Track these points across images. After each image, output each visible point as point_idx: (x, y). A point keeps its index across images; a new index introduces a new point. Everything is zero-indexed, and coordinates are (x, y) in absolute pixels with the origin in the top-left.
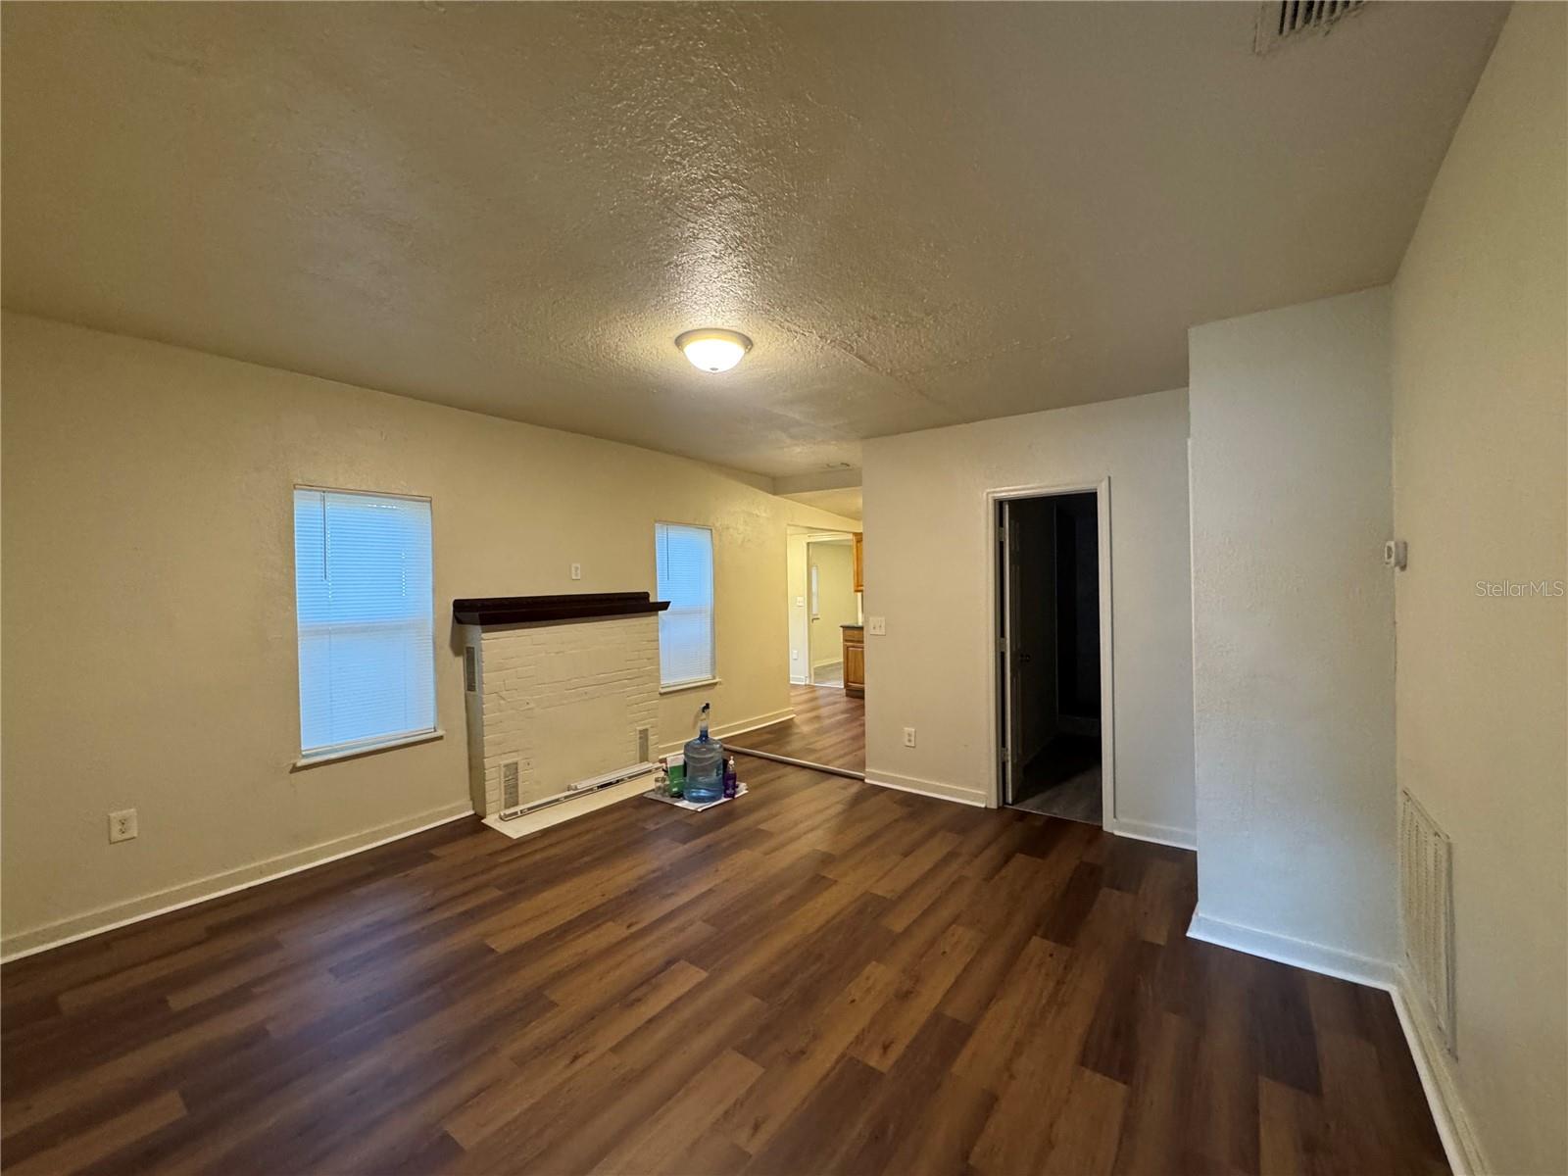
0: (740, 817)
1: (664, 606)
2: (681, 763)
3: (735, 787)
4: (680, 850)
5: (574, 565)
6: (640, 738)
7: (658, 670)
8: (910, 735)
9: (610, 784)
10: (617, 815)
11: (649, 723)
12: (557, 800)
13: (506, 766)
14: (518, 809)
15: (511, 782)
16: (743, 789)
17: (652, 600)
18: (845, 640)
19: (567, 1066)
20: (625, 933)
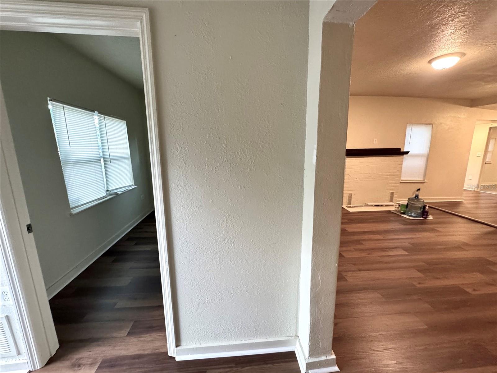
0: (428, 224)
1: (407, 153)
2: (406, 204)
3: (427, 216)
4: (402, 227)
5: (375, 139)
6: (391, 195)
7: (401, 174)
9: (379, 206)
10: (380, 214)
11: (394, 191)
12: (362, 206)
13: (349, 194)
14: (351, 205)
15: (350, 198)
16: (430, 217)
17: (402, 151)
19: (367, 254)
20: (382, 238)
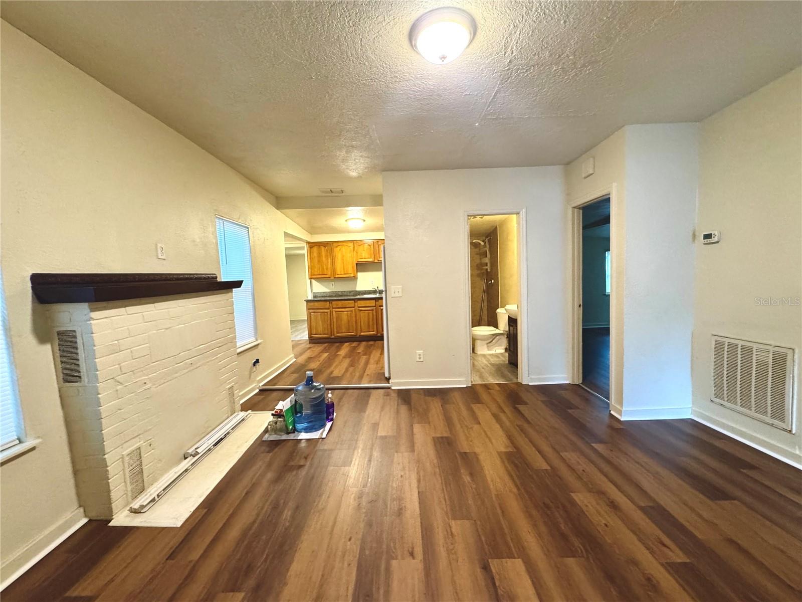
1: (238, 284)
6: (230, 394)
8: (420, 355)
9: (222, 439)
11: (232, 382)
13: (129, 454)
14: (148, 494)
15: (135, 470)
18: (308, 309)
